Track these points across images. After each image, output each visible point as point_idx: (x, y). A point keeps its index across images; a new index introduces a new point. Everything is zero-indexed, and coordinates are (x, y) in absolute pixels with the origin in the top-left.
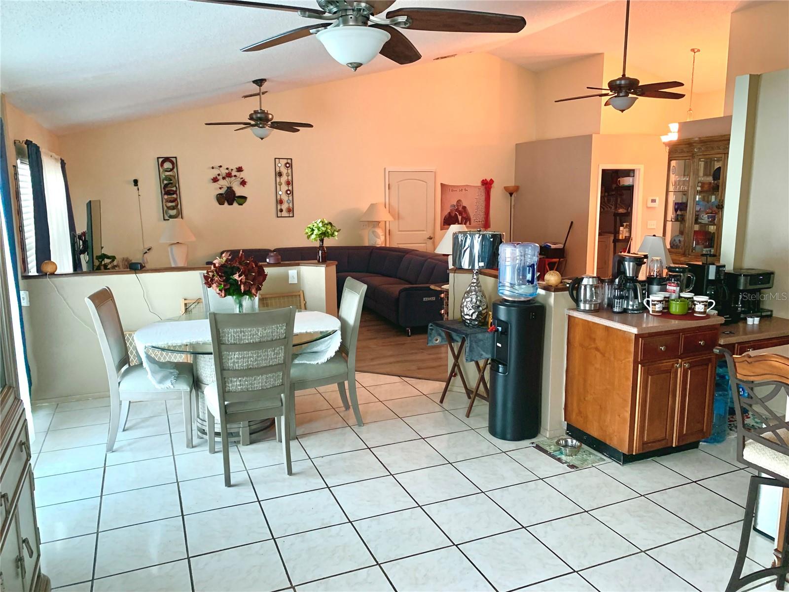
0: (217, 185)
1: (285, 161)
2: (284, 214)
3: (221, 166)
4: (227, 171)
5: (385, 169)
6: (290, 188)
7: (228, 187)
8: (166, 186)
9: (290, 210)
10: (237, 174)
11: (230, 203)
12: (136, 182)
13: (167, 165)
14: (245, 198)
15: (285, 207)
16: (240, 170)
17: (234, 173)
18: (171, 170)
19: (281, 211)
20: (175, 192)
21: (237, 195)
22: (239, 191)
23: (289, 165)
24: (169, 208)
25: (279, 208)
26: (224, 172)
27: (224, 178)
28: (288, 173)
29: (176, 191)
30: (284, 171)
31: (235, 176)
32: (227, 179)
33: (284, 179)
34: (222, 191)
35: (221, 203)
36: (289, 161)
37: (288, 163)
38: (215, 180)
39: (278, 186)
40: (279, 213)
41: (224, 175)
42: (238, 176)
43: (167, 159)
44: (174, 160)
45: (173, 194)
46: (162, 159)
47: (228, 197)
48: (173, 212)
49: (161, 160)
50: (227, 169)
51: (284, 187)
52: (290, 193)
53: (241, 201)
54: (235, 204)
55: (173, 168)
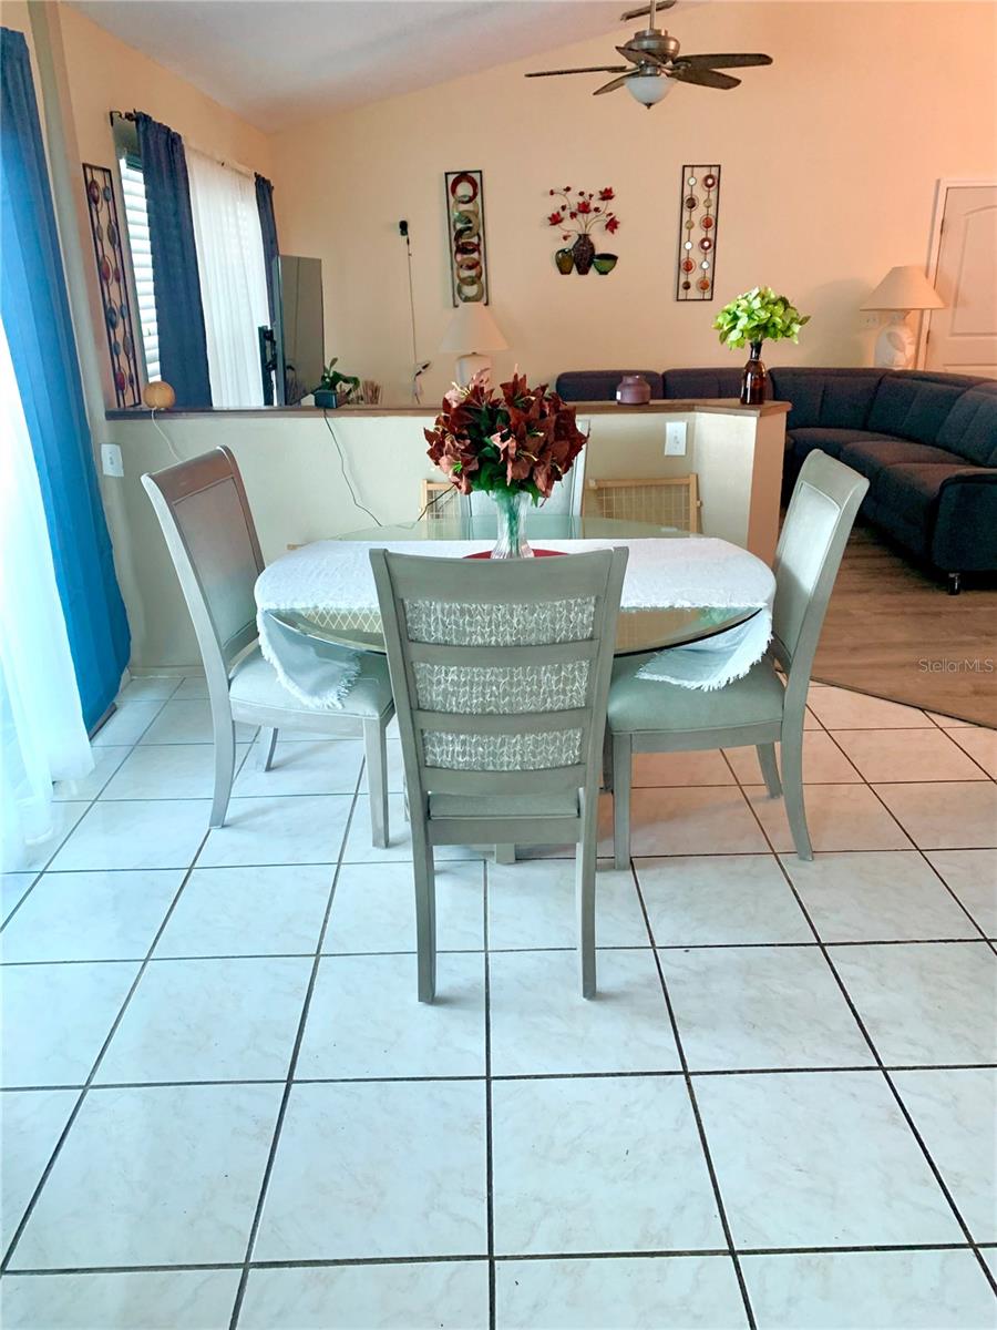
0: (558, 231)
1: (705, 172)
2: (693, 293)
3: (568, 189)
4: (581, 200)
5: (938, 181)
6: (711, 235)
7: (580, 236)
8: (460, 234)
9: (707, 286)
10: (602, 205)
11: (583, 271)
12: (404, 226)
13: (464, 189)
14: (613, 258)
15: (694, 278)
16: (607, 195)
17: (594, 203)
18: (471, 200)
19: (687, 286)
20: (476, 248)
21: (598, 252)
22: (603, 243)
23: (713, 182)
24: (463, 281)
25: (682, 280)
26: (574, 201)
27: (573, 215)
28: (708, 199)
29: (479, 245)
30: (701, 194)
31: (597, 210)
32: (580, 216)
33: (699, 214)
34: (568, 245)
35: (564, 271)
36: (714, 172)
37: (710, 176)
38: (555, 220)
39: (685, 231)
40: (682, 292)
41: (574, 208)
42: (602, 209)
43: (463, 176)
44: (476, 177)
45: (473, 251)
46: (455, 176)
47: (581, 258)
48: (471, 291)
49: (451, 178)
50: (581, 194)
51: (698, 233)
52: (708, 245)
53: (606, 264)
54: (593, 271)
55: (475, 194)
